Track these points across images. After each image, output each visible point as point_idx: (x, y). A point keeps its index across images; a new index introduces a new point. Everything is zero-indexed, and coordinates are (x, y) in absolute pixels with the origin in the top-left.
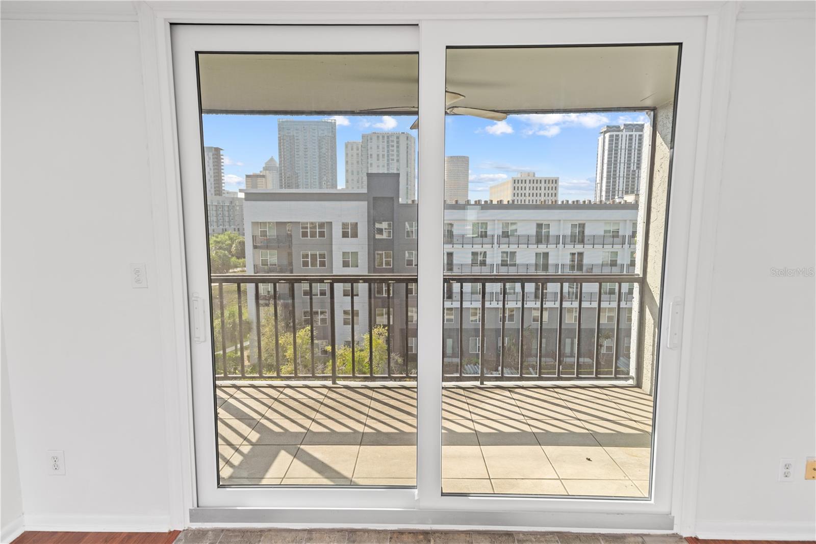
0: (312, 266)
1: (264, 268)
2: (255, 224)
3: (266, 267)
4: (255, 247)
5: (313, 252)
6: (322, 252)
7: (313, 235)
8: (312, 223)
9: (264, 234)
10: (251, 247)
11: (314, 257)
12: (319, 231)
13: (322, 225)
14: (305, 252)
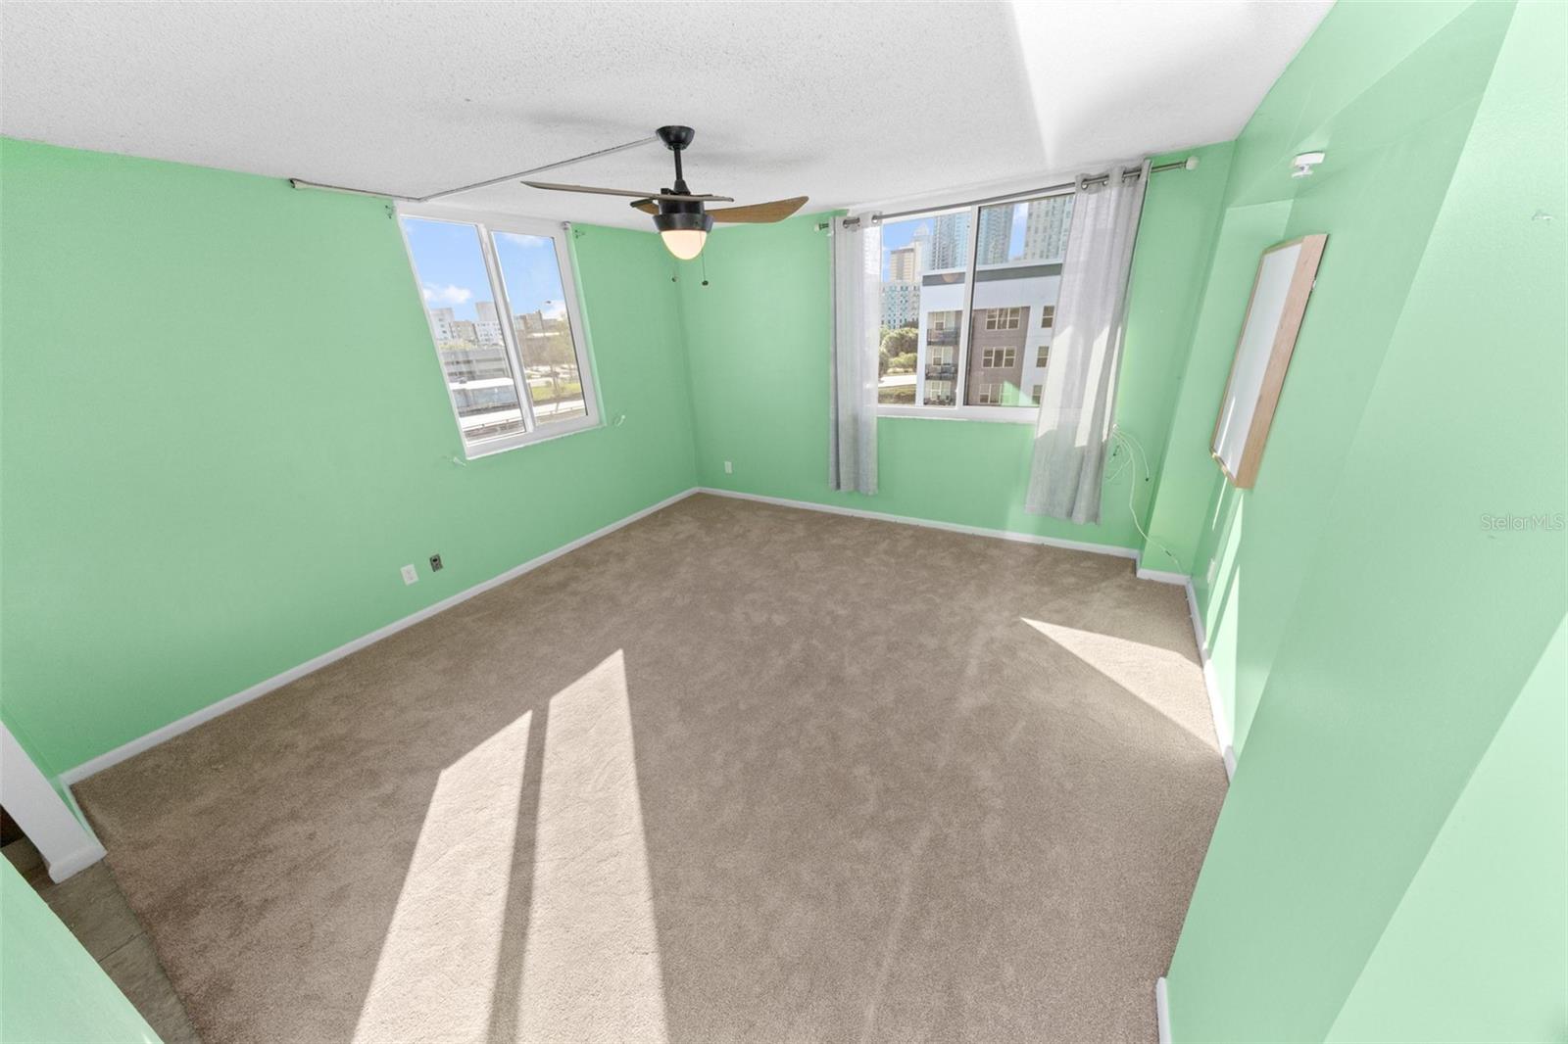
0: (995, 365)
1: (936, 369)
2: (932, 314)
3: (939, 367)
4: (930, 343)
5: (1000, 348)
6: (1010, 348)
7: (1002, 325)
8: (1001, 310)
9: (940, 326)
10: (925, 343)
11: (999, 354)
12: (1010, 321)
13: (1014, 311)
14: (989, 348)
